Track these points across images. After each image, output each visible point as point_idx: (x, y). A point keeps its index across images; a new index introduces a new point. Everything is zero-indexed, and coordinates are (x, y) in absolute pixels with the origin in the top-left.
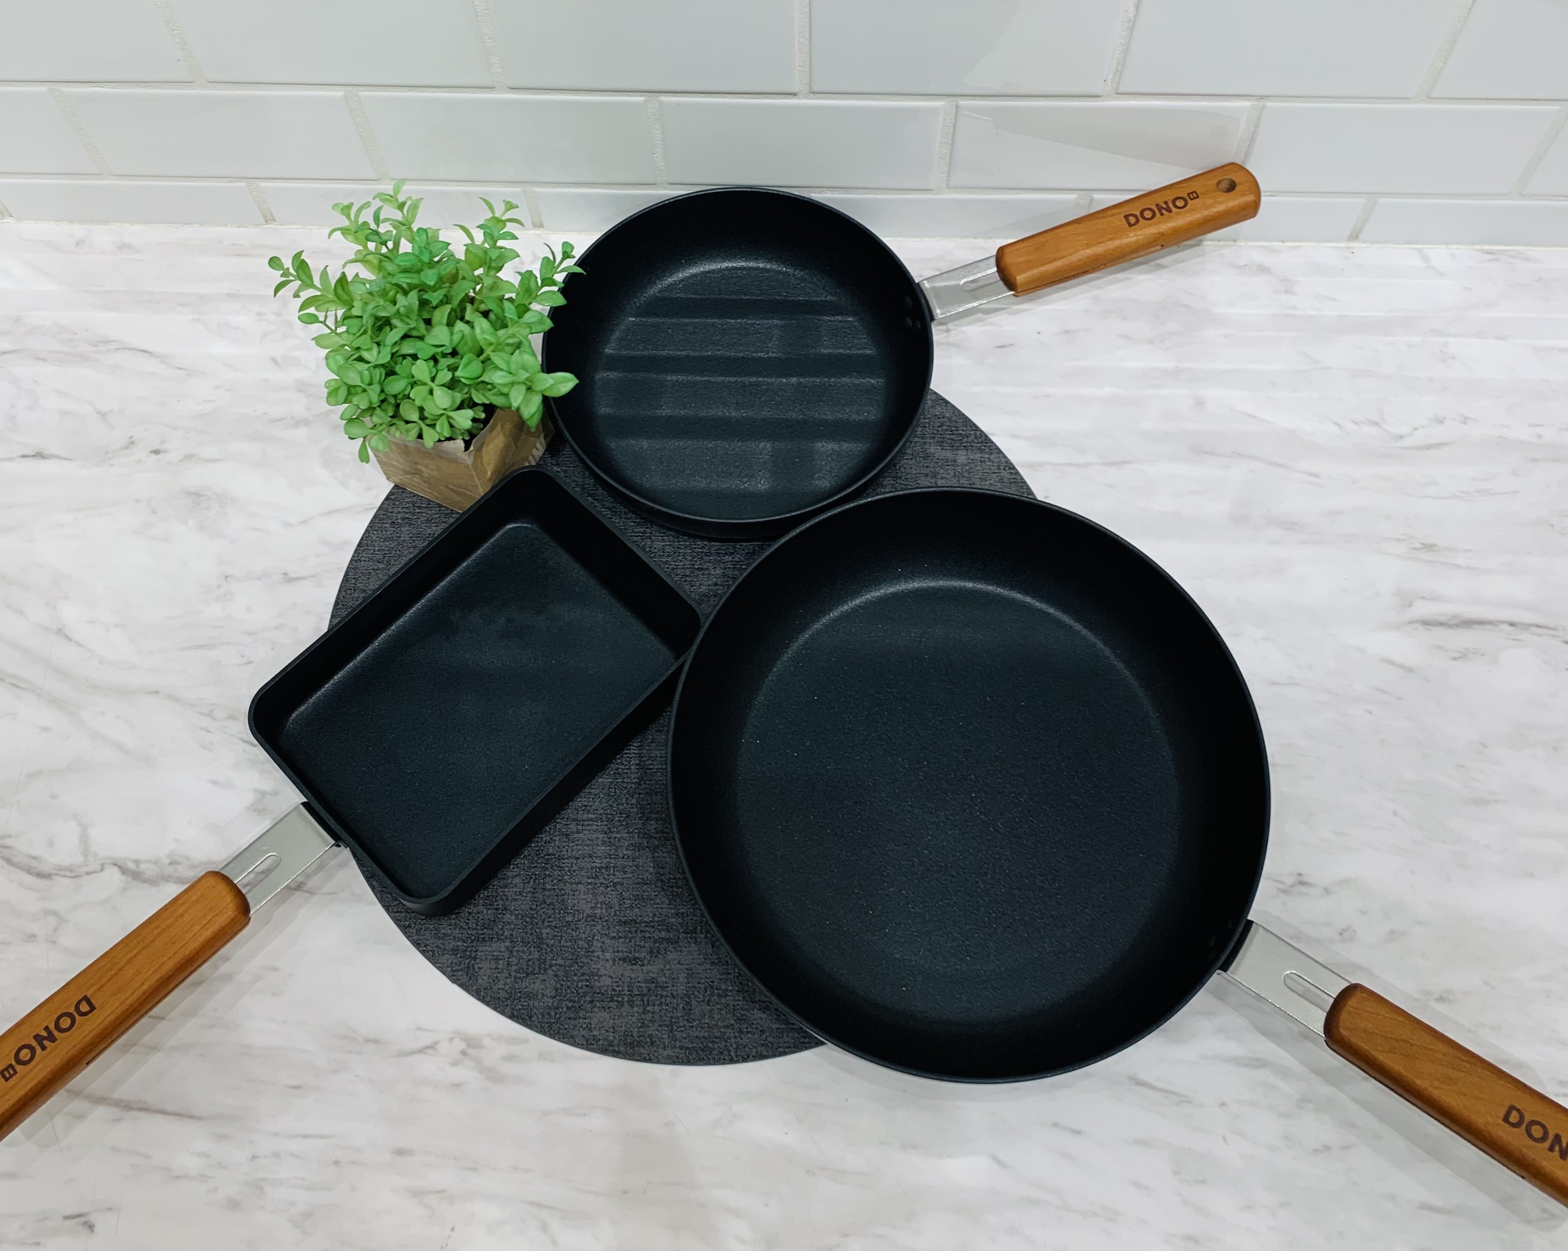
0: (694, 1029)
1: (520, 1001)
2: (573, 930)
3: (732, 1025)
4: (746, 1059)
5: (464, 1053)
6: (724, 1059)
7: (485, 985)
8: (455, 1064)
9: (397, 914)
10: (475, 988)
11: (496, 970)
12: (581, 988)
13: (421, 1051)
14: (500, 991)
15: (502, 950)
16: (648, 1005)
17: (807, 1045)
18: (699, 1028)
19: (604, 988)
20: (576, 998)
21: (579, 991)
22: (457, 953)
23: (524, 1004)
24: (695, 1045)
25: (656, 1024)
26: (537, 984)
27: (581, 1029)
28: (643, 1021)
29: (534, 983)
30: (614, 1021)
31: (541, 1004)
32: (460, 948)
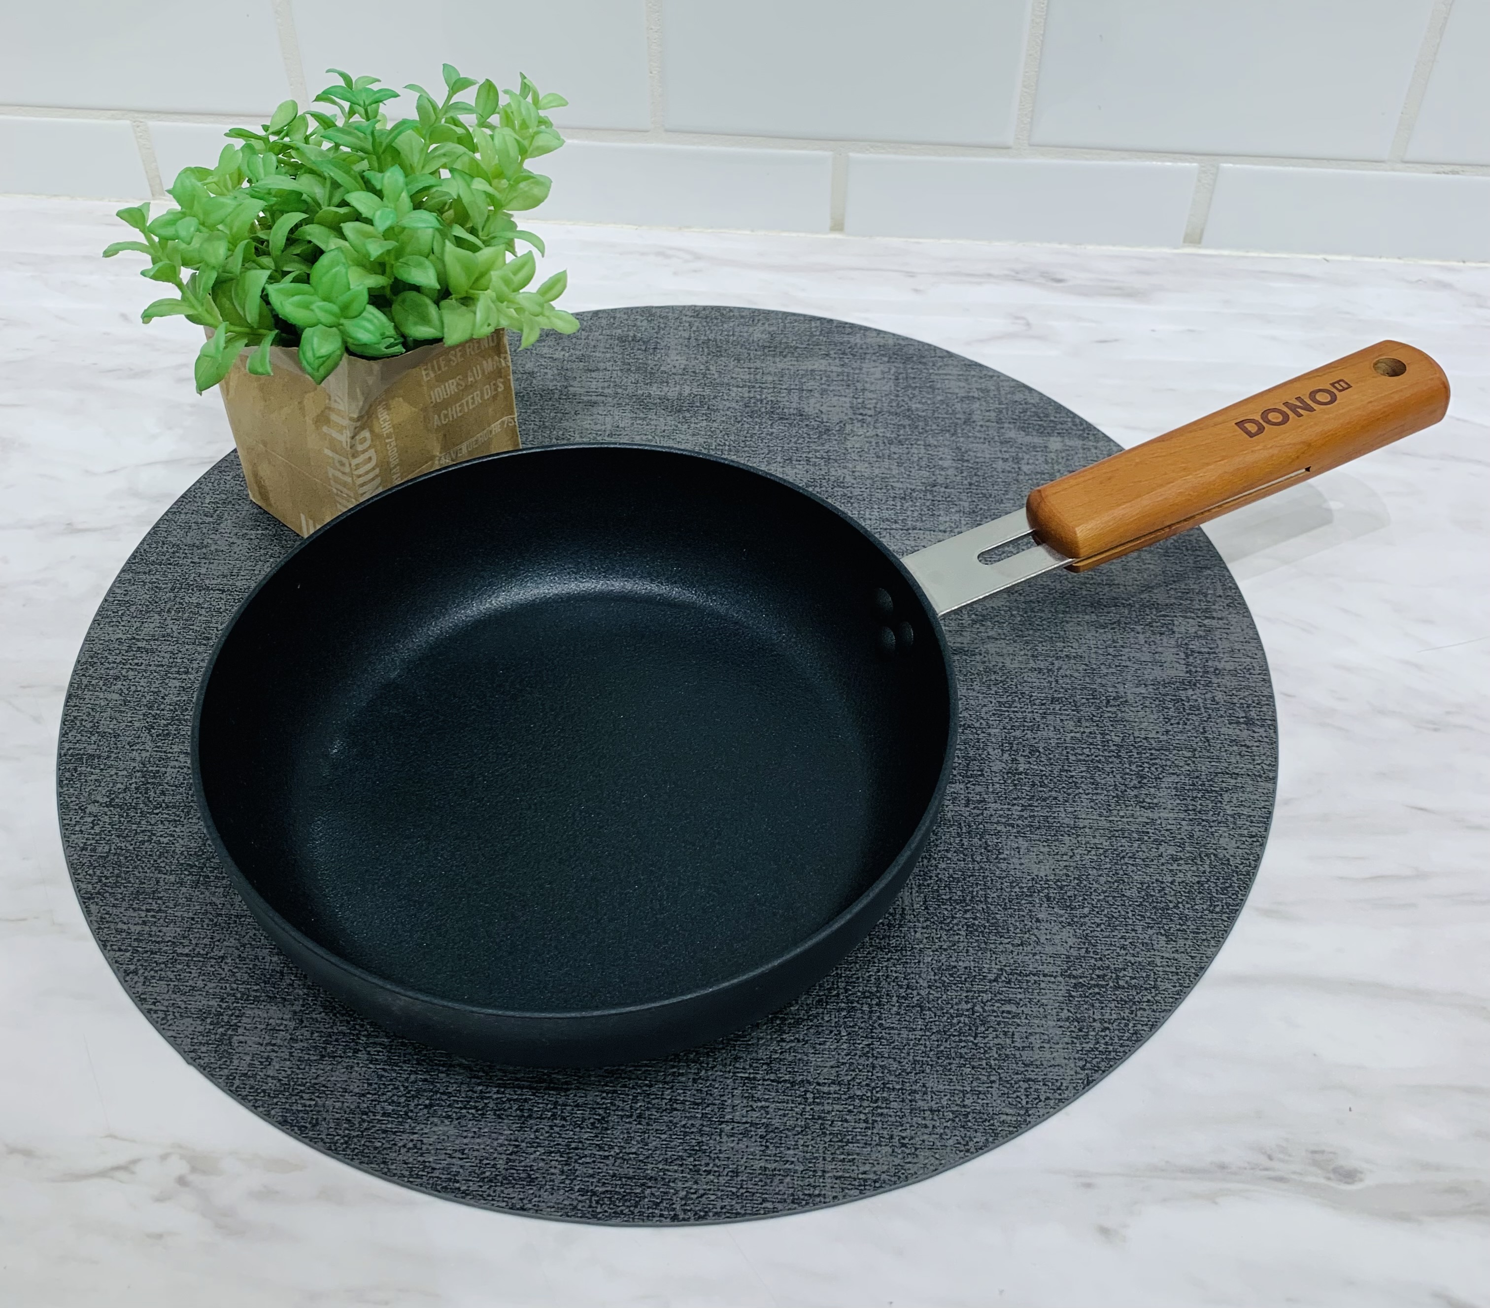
0: (610, 1161)
1: (301, 1100)
3: (681, 1158)
4: (703, 1218)
5: (182, 1181)
6: (661, 1216)
7: (244, 1068)
8: (160, 1199)
9: (118, 953)
10: (225, 1073)
11: (269, 1048)
12: (415, 1082)
13: (103, 1174)
14: (270, 1080)
15: (285, 1017)
16: (530, 1116)
17: (818, 1199)
18: (619, 1161)
19: (455, 1085)
20: (403, 1100)
21: (410, 1088)
22: (206, 1018)
23: (308, 1103)
24: (609, 1188)
25: (542, 1150)
26: (337, 1073)
27: (403, 1151)
28: (517, 1143)
29: (332, 1070)
30: (465, 1141)
31: (338, 1105)
32: (213, 1010)
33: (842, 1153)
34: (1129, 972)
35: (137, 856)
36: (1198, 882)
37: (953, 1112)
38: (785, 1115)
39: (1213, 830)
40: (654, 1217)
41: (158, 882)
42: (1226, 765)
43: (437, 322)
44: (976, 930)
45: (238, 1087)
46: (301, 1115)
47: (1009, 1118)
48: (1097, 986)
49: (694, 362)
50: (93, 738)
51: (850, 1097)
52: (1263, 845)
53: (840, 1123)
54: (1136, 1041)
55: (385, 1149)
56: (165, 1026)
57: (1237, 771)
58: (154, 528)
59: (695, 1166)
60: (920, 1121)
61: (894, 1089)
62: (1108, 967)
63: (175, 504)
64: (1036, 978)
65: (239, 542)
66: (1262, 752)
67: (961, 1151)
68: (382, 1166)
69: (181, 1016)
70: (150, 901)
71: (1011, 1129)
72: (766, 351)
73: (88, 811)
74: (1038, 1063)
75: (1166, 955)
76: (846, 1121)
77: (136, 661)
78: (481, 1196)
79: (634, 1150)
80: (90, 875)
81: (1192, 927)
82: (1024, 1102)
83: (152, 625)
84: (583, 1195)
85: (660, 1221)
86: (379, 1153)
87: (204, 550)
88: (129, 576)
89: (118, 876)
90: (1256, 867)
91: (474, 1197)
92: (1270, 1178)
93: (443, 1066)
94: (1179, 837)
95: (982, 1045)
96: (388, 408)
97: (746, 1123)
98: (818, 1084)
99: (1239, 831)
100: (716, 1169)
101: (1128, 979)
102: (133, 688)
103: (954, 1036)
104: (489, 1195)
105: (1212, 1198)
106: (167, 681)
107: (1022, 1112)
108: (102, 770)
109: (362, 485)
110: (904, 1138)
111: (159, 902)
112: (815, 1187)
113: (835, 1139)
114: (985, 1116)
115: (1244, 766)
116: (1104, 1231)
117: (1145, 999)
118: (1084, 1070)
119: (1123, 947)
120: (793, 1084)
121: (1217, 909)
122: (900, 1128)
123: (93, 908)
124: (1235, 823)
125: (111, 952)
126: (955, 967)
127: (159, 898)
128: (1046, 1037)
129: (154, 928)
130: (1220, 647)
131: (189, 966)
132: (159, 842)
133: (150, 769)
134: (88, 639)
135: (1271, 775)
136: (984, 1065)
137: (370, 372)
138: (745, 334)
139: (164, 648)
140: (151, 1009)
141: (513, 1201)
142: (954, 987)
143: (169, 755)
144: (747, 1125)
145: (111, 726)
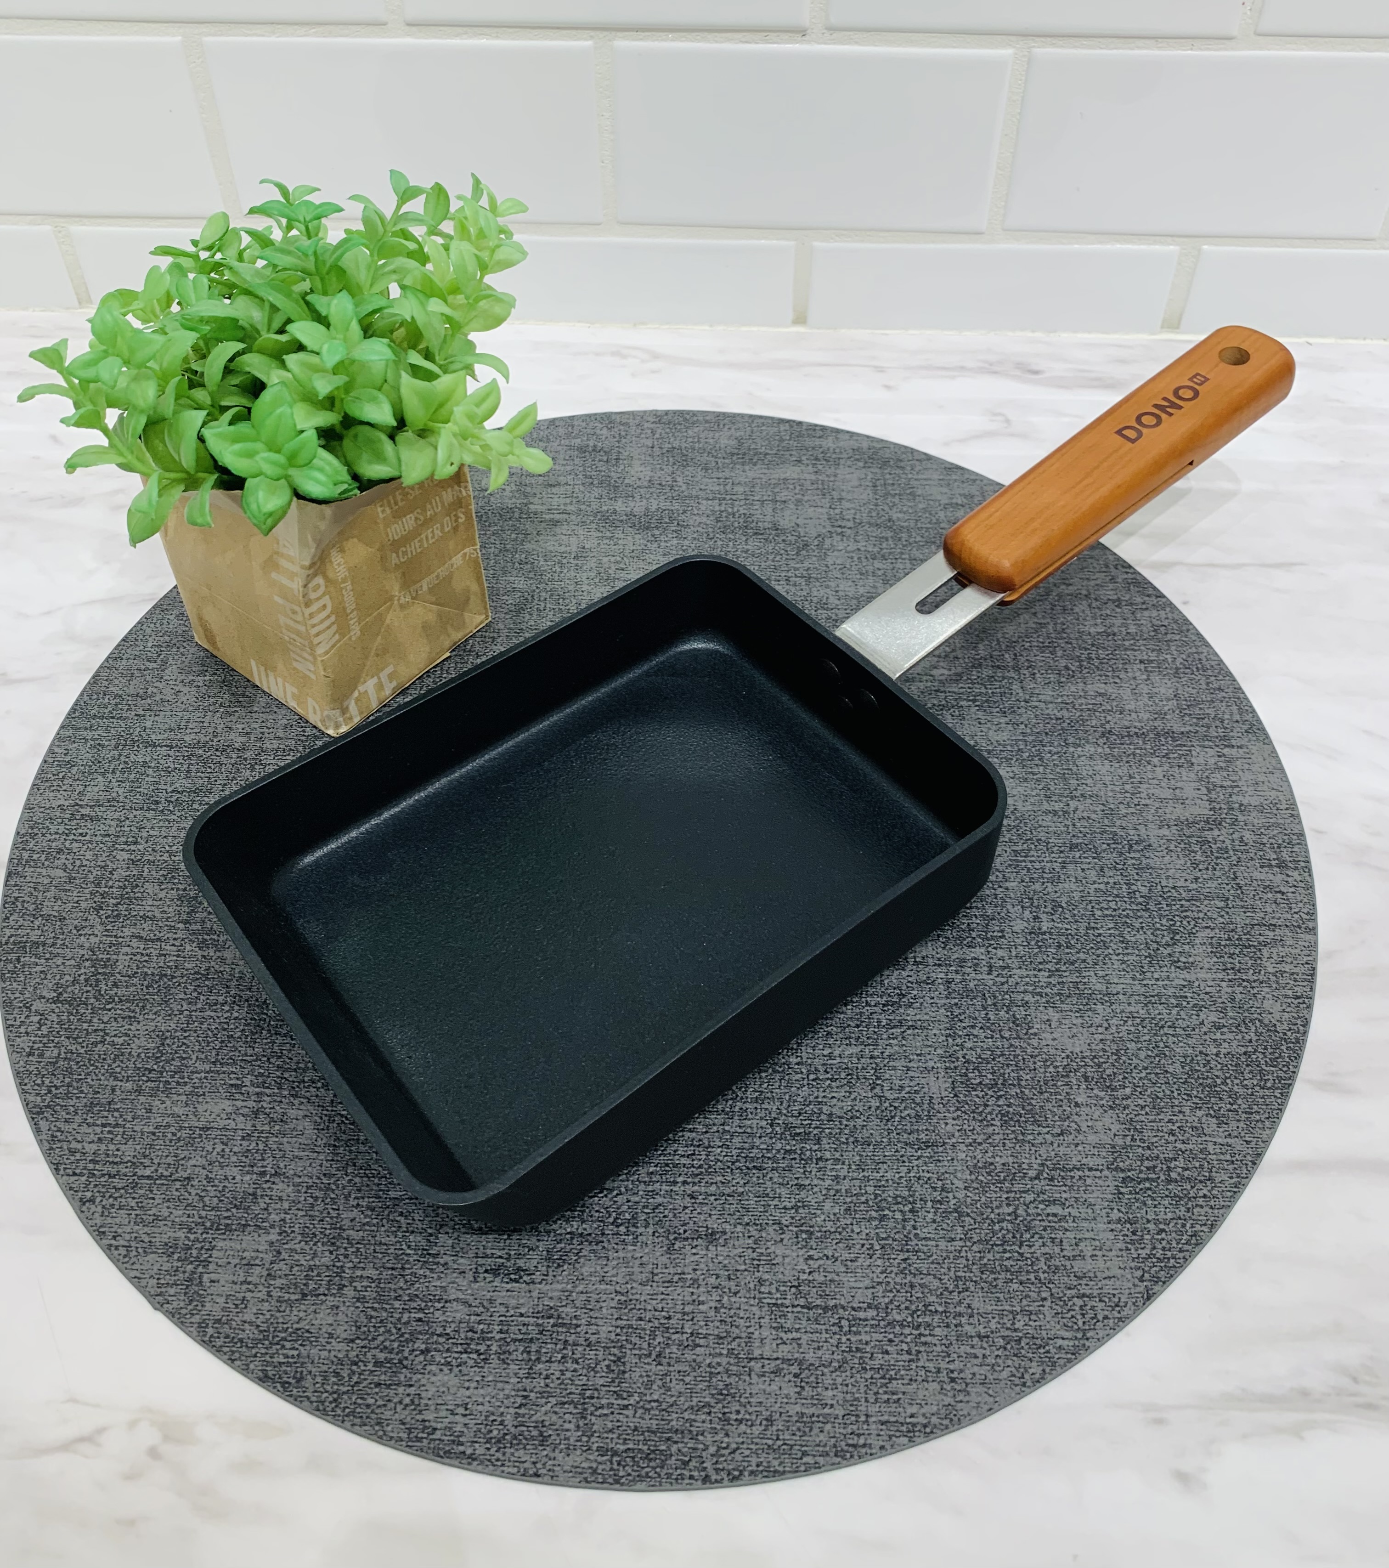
0: (630, 1412)
1: (283, 1347)
2: (401, 1214)
3: (708, 1405)
4: (735, 1478)
5: (153, 1453)
6: (691, 1477)
7: (218, 1313)
8: (131, 1476)
9: (73, 1178)
10: (196, 1319)
11: (244, 1287)
12: (408, 1323)
13: (66, 1447)
14: (247, 1326)
15: (261, 1248)
16: (538, 1359)
17: (863, 1450)
18: (640, 1411)
19: (453, 1325)
20: (396, 1345)
21: (403, 1331)
22: (173, 1253)
23: (291, 1353)
24: (631, 1446)
25: (553, 1401)
26: (321, 1315)
27: (399, 1408)
28: (525, 1393)
29: (315, 1312)
30: (468, 1393)
31: (324, 1354)
32: (180, 1243)
33: (886, 1393)
34: (1181, 1163)
35: (90, 1060)
36: (1245, 1053)
37: (1003, 1337)
38: (819, 1348)
39: (1255, 991)
40: (683, 1479)
41: (113, 1090)
42: (1262, 915)
43: (394, 461)
44: (1012, 1119)
45: (212, 1336)
46: (284, 1368)
47: (1066, 1342)
48: (1148, 1179)
49: (659, 474)
50: (37, 923)
51: (889, 1324)
52: (1309, 1007)
53: (880, 1356)
54: (1197, 1244)
55: (379, 1406)
56: (128, 1266)
57: (1273, 922)
58: (93, 677)
59: (724, 1414)
60: (969, 1350)
61: (936, 1311)
62: (1158, 1157)
63: (115, 648)
64: (1080, 1173)
65: (186, 690)
66: (1299, 899)
67: (1016, 1385)
68: (377, 1428)
69: (145, 1252)
70: (106, 1114)
71: (1069, 1356)
72: (735, 458)
73: (33, 1008)
74: (1092, 1275)
75: (1220, 1140)
76: (887, 1352)
77: (80, 831)
78: (489, 1460)
79: (656, 1397)
80: (38, 1085)
81: (1244, 1106)
82: (1080, 1323)
83: (96, 789)
84: (602, 1456)
85: (690, 1484)
86: (373, 1412)
87: (149, 701)
88: (70, 733)
89: (69, 1085)
90: (1305, 1033)
91: (482, 1463)
92: (1358, 1406)
93: (439, 1301)
94: (1220, 1000)
95: (1029, 1256)
96: (342, 550)
97: (777, 1359)
98: (853, 1309)
99: (1283, 992)
100: (747, 1417)
101: (1180, 1170)
102: (78, 863)
103: (997, 1245)
104: (498, 1460)
105: (1297, 1432)
106: (114, 854)
107: (1080, 1335)
108: (47, 959)
109: (317, 635)
110: (952, 1372)
111: (116, 1114)
112: (859, 1435)
113: (876, 1376)
114: (1039, 1342)
115: (1282, 916)
116: (1183, 1478)
117: (1201, 1194)
118: (1143, 1281)
119: (1172, 1133)
120: (826, 1309)
121: (1269, 1085)
122: (947, 1360)
123: (43, 1125)
124: (1277, 982)
125: (65, 1177)
126: (992, 1164)
127: (117, 1110)
128: (1097, 1243)
129: (112, 1147)
130: (1244, 779)
131: (151, 1191)
132: (113, 1044)
133: (101, 956)
134: (28, 807)
135: (1311, 925)
136: (1033, 1279)
137: (323, 517)
138: (711, 441)
139: (110, 814)
140: (111, 1245)
141: (526, 1465)
142: (992, 1187)
143: (120, 940)
144: (778, 1362)
145: (56, 908)
